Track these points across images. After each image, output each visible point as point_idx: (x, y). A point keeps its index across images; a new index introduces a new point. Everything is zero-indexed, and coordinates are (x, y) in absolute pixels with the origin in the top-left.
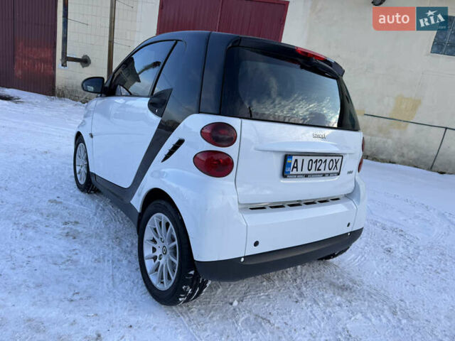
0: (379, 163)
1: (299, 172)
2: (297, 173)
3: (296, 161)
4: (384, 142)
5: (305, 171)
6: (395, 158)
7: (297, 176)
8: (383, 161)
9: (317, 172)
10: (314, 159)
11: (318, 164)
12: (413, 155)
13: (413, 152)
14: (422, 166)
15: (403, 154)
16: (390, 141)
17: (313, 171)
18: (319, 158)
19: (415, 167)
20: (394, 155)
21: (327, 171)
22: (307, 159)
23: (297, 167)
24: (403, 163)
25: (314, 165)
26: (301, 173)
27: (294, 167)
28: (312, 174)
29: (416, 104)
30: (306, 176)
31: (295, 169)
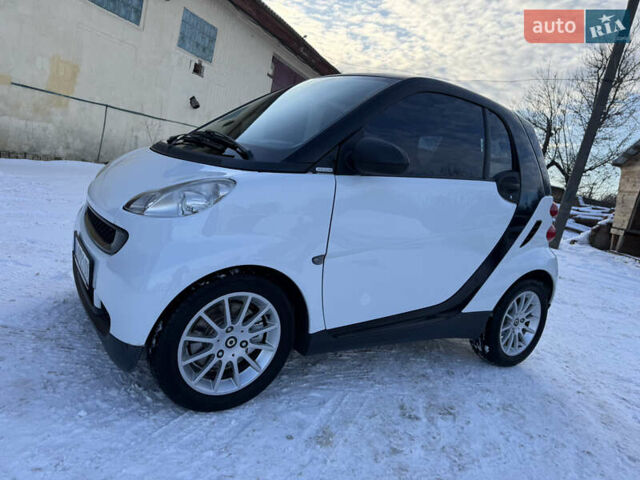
0: (42, 162)
4: (45, 130)
6: (61, 152)
8: (47, 158)
12: (78, 145)
13: (78, 141)
14: (89, 158)
15: (68, 143)
16: (51, 127)
19: (83, 160)
20: (58, 148)
24: (70, 157)
29: (75, 72)
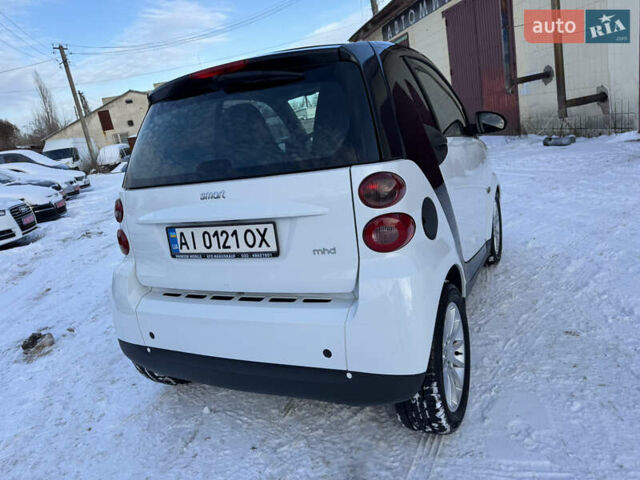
1: (192, 250)
2: (188, 252)
3: (182, 234)
5: (201, 249)
7: (189, 255)
9: (222, 250)
10: (211, 230)
11: (222, 239)
17: (215, 249)
18: (220, 229)
21: (244, 248)
22: (199, 232)
23: (186, 244)
25: (214, 240)
26: (195, 251)
27: (182, 244)
28: (214, 254)
30: (204, 256)
31: (184, 247)
